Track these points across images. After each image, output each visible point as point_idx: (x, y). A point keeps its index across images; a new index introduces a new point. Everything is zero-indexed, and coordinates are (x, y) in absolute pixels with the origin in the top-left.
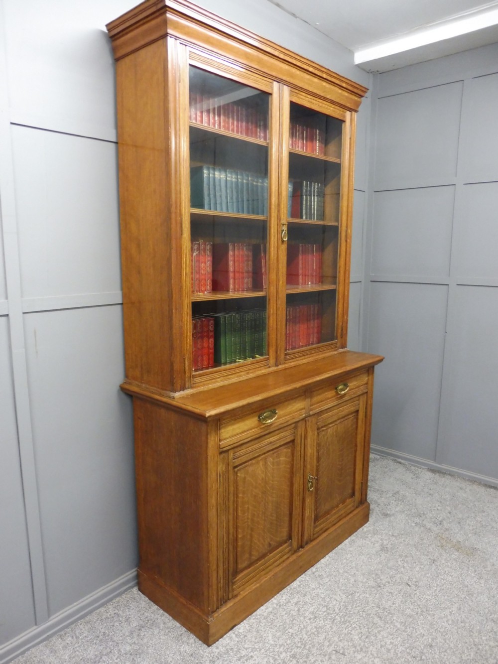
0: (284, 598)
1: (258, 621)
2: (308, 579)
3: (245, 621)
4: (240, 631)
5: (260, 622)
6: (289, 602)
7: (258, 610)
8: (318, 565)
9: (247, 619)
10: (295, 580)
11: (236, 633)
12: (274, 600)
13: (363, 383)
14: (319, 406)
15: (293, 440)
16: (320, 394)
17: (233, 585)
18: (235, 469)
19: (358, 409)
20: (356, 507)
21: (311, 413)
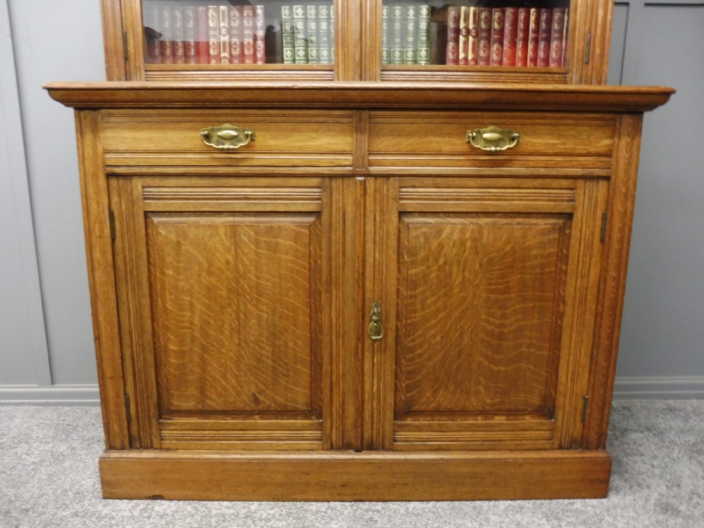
0: (271, 512)
1: (193, 512)
2: (346, 512)
3: (181, 502)
4: (157, 508)
5: (192, 516)
6: (269, 520)
7: (216, 503)
8: (393, 506)
9: (186, 502)
10: (328, 501)
11: (150, 507)
12: (254, 506)
13: (592, 150)
14: (406, 163)
15: (317, 214)
16: (407, 135)
17: (161, 427)
18: (147, 214)
19: (568, 211)
20: (561, 448)
21: (374, 169)
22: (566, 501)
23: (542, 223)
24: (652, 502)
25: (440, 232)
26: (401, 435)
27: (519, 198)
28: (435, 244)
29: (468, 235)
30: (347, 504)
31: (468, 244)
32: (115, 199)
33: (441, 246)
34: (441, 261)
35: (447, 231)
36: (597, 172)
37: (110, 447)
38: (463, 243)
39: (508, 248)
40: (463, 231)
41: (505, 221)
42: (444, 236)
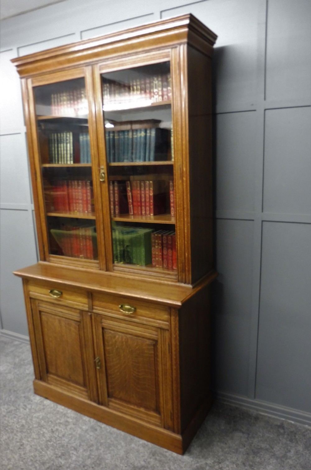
0: (72, 415)
3: (52, 402)
5: (51, 408)
7: (61, 406)
8: (108, 427)
9: (54, 403)
10: (91, 418)
11: (43, 401)
12: (70, 411)
13: (162, 319)
14: (103, 311)
15: (79, 322)
16: (103, 302)
17: (48, 377)
18: (40, 312)
19: (156, 339)
20: (165, 428)
21: (94, 311)
22: (165, 450)
23: (148, 342)
24: (198, 465)
25: (115, 337)
26: (111, 403)
27: (138, 331)
28: (114, 340)
29: (124, 340)
30: (95, 421)
31: (124, 343)
32: (32, 305)
33: (116, 342)
34: (117, 347)
35: (117, 337)
36: (164, 327)
37: (36, 378)
38: (122, 342)
39: (137, 348)
40: (122, 338)
41: (135, 338)
42: (116, 338)
